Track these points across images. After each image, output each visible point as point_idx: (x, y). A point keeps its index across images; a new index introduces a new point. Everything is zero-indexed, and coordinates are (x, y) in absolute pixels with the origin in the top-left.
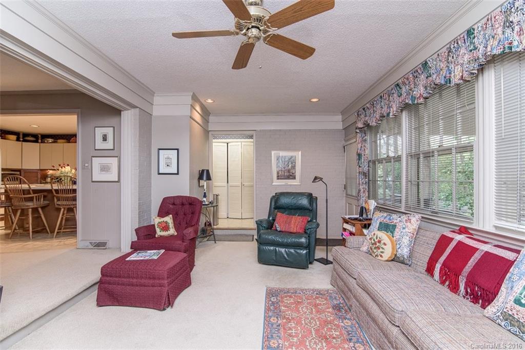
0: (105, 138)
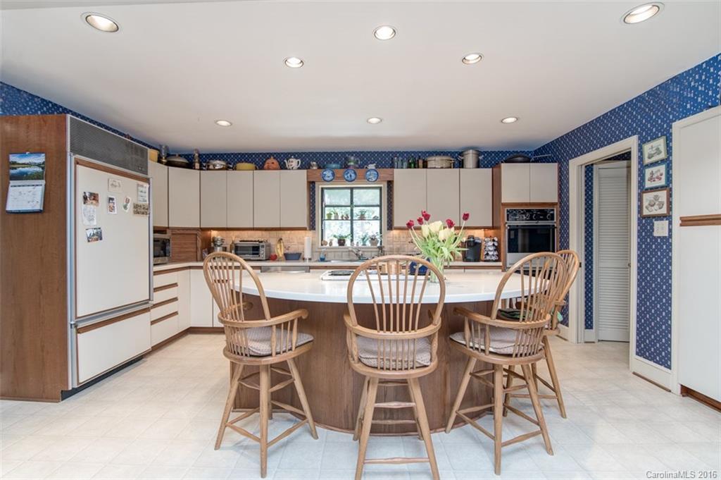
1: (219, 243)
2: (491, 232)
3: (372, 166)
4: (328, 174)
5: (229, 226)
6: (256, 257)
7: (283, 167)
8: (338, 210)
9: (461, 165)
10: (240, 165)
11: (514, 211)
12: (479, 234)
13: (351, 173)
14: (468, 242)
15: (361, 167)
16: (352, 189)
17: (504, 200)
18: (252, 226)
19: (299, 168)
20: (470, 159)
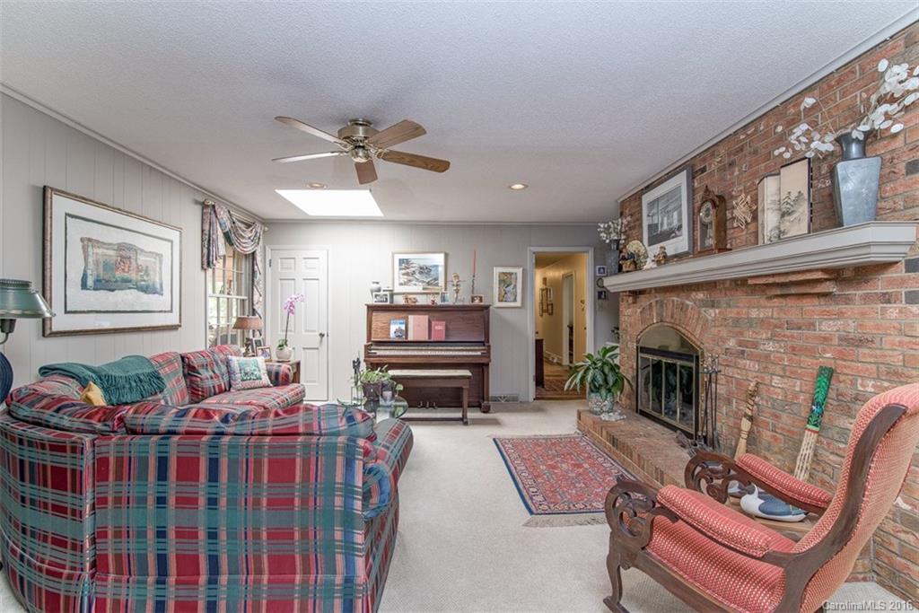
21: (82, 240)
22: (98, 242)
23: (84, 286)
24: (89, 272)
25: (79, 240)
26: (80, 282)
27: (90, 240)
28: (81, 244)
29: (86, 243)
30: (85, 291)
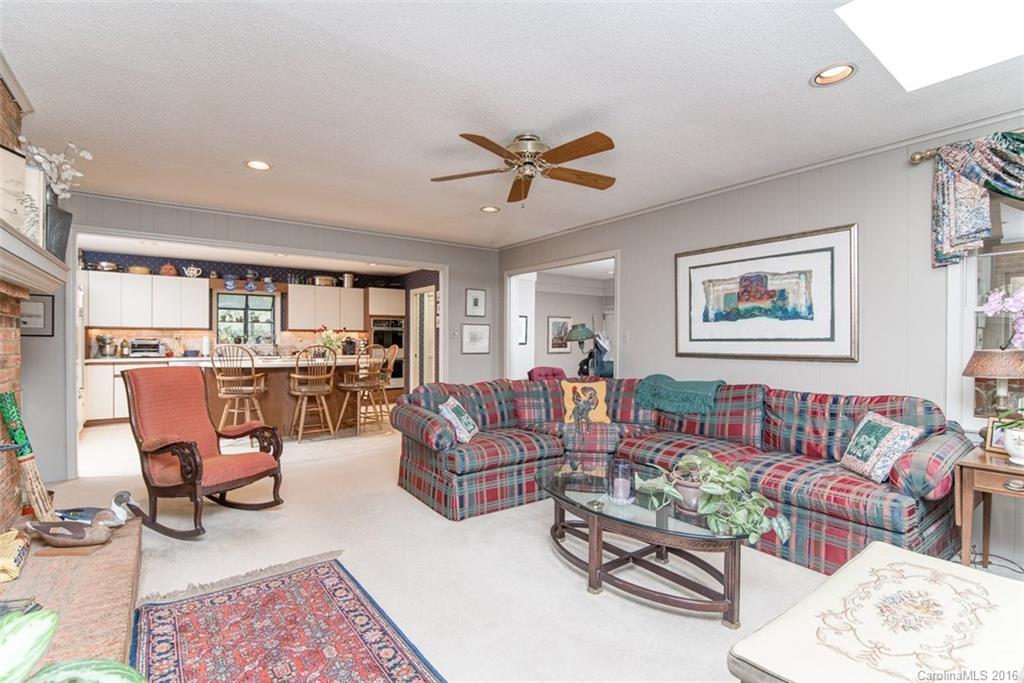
0: (476, 303)
1: (108, 341)
2: (363, 334)
3: (267, 280)
4: (230, 283)
5: (124, 325)
6: (156, 354)
7: (180, 273)
8: (232, 312)
9: (340, 284)
10: (132, 269)
11: (378, 321)
12: (354, 336)
13: (252, 285)
14: (346, 341)
15: (258, 279)
16: (247, 296)
17: (371, 313)
18: (150, 326)
19: (198, 277)
20: (347, 280)
21: (704, 283)
22: (718, 280)
23: (706, 319)
24: (710, 307)
25: (700, 283)
26: (702, 317)
27: (710, 281)
28: (702, 286)
29: (707, 285)
30: (706, 323)
